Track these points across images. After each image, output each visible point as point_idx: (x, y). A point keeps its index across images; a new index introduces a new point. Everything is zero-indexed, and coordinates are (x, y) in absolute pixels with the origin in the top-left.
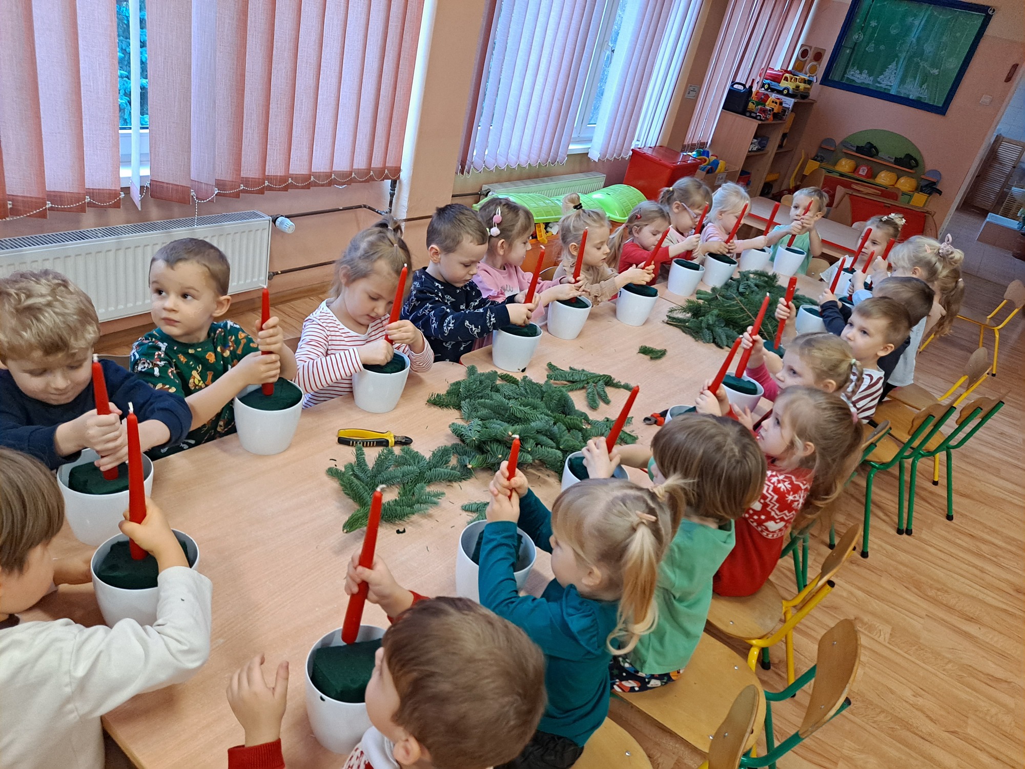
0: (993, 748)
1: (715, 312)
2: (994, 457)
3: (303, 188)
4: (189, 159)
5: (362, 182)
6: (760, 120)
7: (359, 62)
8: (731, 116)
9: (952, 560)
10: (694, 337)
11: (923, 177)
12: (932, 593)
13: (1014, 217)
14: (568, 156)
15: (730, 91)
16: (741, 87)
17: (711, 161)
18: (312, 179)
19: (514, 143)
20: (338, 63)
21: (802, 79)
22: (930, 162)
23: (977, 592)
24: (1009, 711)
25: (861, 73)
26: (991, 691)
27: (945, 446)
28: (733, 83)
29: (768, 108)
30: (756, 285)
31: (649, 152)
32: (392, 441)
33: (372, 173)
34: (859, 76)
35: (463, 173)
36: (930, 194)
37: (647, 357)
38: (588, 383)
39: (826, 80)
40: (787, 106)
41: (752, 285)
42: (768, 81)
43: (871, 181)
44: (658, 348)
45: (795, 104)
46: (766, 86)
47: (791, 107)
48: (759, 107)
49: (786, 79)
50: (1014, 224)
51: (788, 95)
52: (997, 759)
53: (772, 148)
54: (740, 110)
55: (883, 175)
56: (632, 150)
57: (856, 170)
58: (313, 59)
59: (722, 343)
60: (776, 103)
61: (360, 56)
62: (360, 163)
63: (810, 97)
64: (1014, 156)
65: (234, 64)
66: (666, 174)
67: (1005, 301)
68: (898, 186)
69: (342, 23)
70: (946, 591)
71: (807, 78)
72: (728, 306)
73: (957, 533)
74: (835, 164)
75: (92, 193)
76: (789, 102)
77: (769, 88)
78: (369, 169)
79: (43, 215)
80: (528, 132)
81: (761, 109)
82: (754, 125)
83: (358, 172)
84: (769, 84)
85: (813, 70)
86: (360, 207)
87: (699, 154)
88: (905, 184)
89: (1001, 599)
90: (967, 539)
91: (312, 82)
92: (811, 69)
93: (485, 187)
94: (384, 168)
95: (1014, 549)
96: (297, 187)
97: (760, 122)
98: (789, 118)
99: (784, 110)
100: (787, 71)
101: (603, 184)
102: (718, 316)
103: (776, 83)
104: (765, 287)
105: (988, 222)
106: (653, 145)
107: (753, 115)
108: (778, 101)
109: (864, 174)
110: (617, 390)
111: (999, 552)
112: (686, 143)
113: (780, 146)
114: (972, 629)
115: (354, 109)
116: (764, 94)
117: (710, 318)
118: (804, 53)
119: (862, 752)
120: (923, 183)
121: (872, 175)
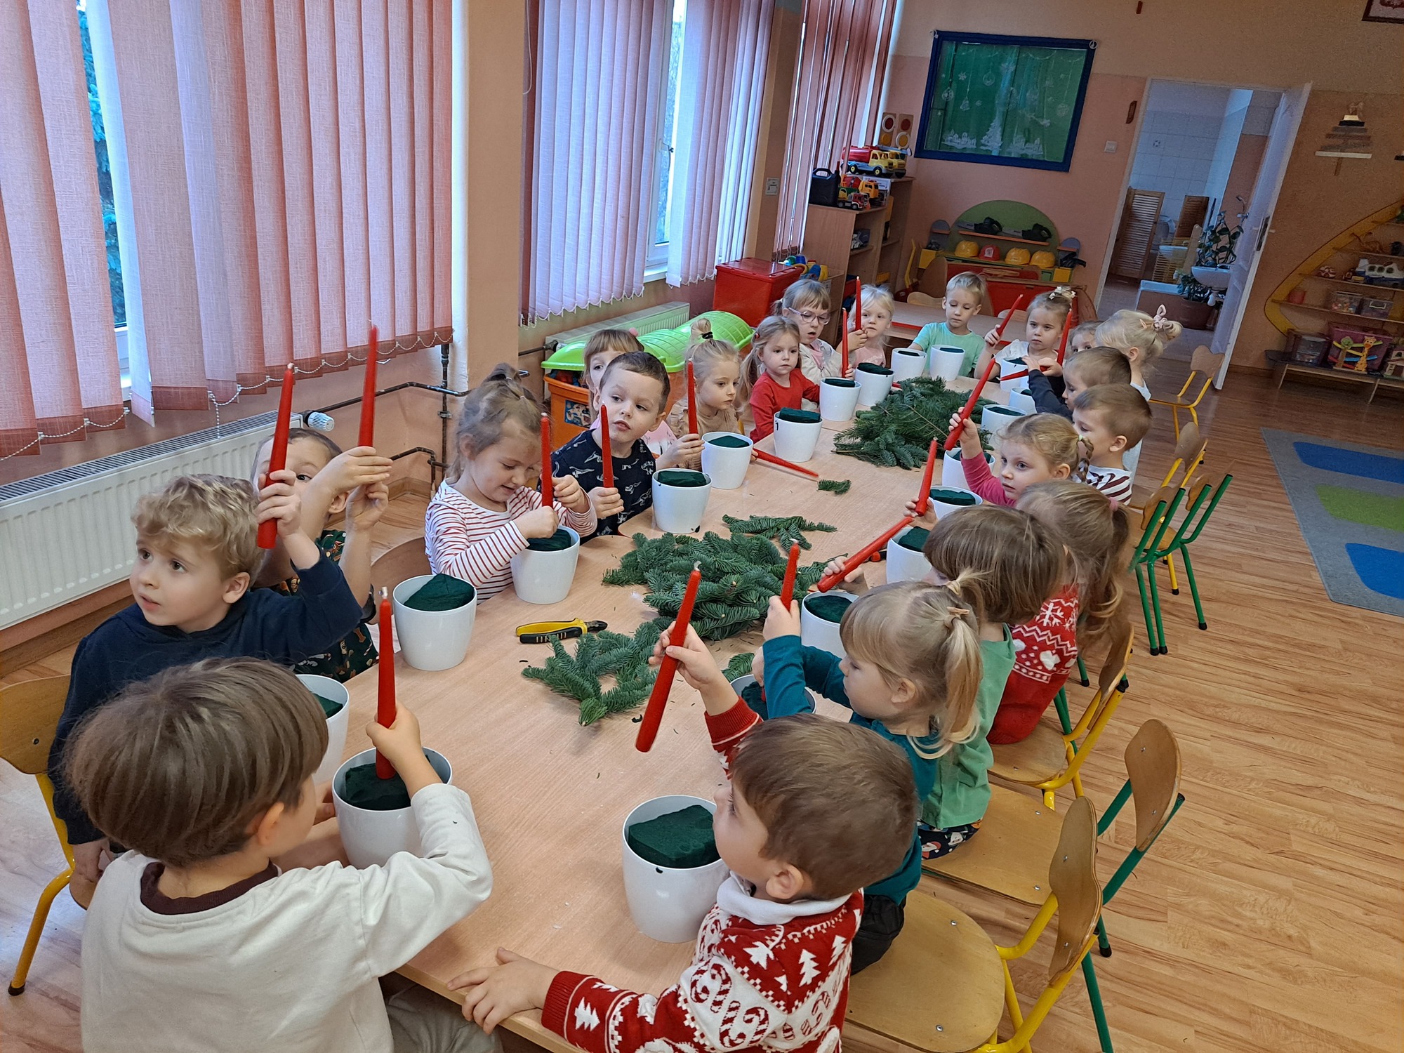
0: (1324, 859)
1: (893, 427)
2: (1229, 552)
3: (339, 369)
4: (201, 352)
5: (408, 352)
6: (858, 209)
7: (386, 202)
8: (822, 210)
9: (1220, 672)
10: (873, 462)
11: (1059, 248)
12: (1210, 711)
13: (1172, 282)
14: (645, 284)
15: (813, 179)
16: (824, 174)
17: (810, 267)
18: (349, 357)
19: (580, 278)
20: (362, 207)
21: (892, 154)
22: (1064, 230)
23: (1258, 700)
24: (1330, 818)
25: (960, 137)
26: (1306, 801)
27: (1179, 543)
28: (816, 170)
29: (863, 193)
30: (922, 394)
31: (736, 266)
32: (584, 628)
33: (419, 339)
34: (959, 141)
35: (526, 324)
36: (1072, 267)
37: (830, 494)
38: (778, 529)
39: (920, 152)
40: (884, 188)
41: (919, 395)
42: (853, 163)
43: (1000, 262)
44: (840, 480)
45: (892, 183)
46: (853, 169)
47: (888, 188)
48: (852, 194)
49: (875, 157)
50: (1173, 289)
51: (882, 175)
52: (1332, 869)
53: (876, 243)
54: (831, 201)
55: (1013, 254)
56: (717, 267)
57: (979, 253)
58: (333, 206)
59: (909, 462)
60: (870, 187)
61: (386, 195)
62: (404, 329)
63: (907, 175)
64: (1152, 210)
65: (240, 226)
66: (765, 289)
67: (1193, 373)
68: (1033, 263)
69: (361, 157)
70: (1224, 706)
71: (899, 152)
72: (905, 419)
73: (1217, 642)
74: (954, 250)
75: (89, 413)
76: (885, 184)
77: (857, 170)
78: (415, 334)
79: (34, 451)
80: (594, 261)
81: (855, 197)
82: (851, 216)
83: (403, 340)
84: (855, 166)
85: (903, 142)
86: (405, 386)
87: (794, 262)
88: (1042, 260)
89: (1288, 703)
90: (1230, 646)
91: (334, 235)
92: (901, 138)
93: (549, 340)
94: (433, 330)
95: (1282, 647)
96: (332, 370)
97: (858, 212)
98: (888, 202)
99: (882, 194)
100: (873, 148)
101: (687, 314)
102: (896, 433)
103: (864, 164)
104: (932, 396)
105: (1142, 291)
106: (738, 258)
107: (847, 204)
108: (872, 184)
109: (991, 256)
110: (812, 533)
111: (1268, 653)
112: (775, 251)
113: (885, 239)
114: (1265, 740)
115: (388, 260)
116: (853, 178)
117: (888, 437)
118: (888, 123)
119: (1188, 895)
120: (1062, 256)
121: (1000, 255)
